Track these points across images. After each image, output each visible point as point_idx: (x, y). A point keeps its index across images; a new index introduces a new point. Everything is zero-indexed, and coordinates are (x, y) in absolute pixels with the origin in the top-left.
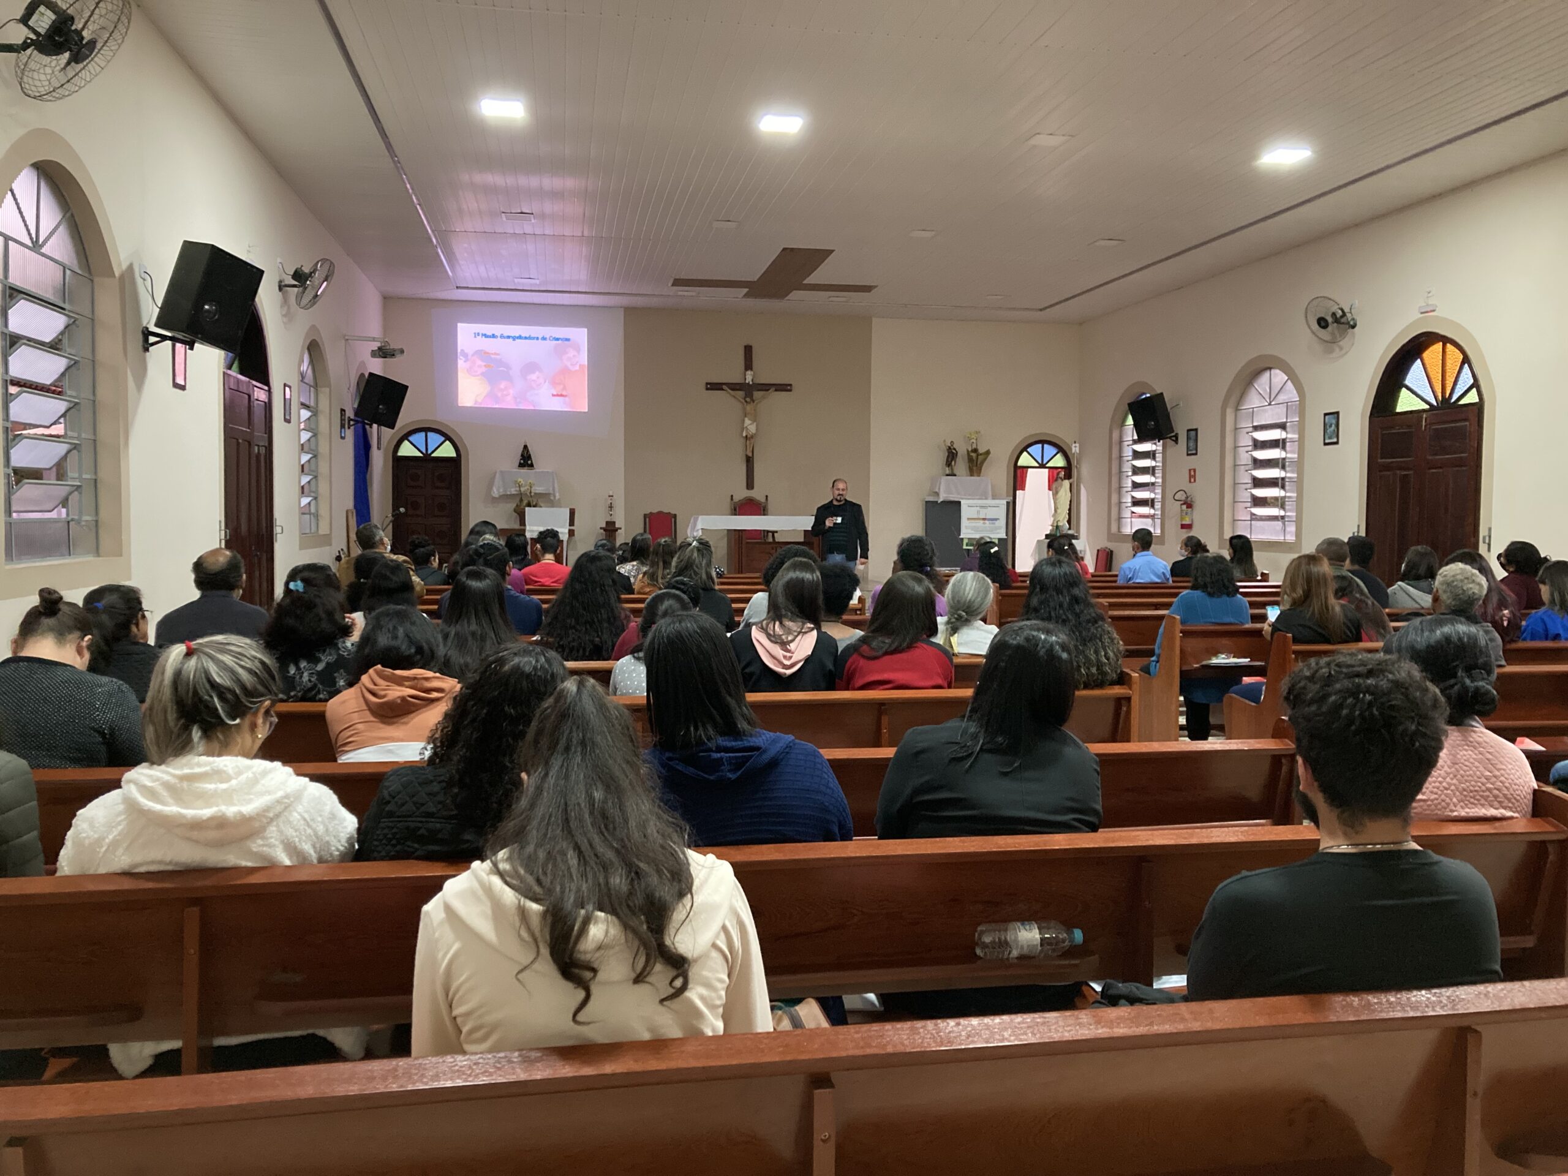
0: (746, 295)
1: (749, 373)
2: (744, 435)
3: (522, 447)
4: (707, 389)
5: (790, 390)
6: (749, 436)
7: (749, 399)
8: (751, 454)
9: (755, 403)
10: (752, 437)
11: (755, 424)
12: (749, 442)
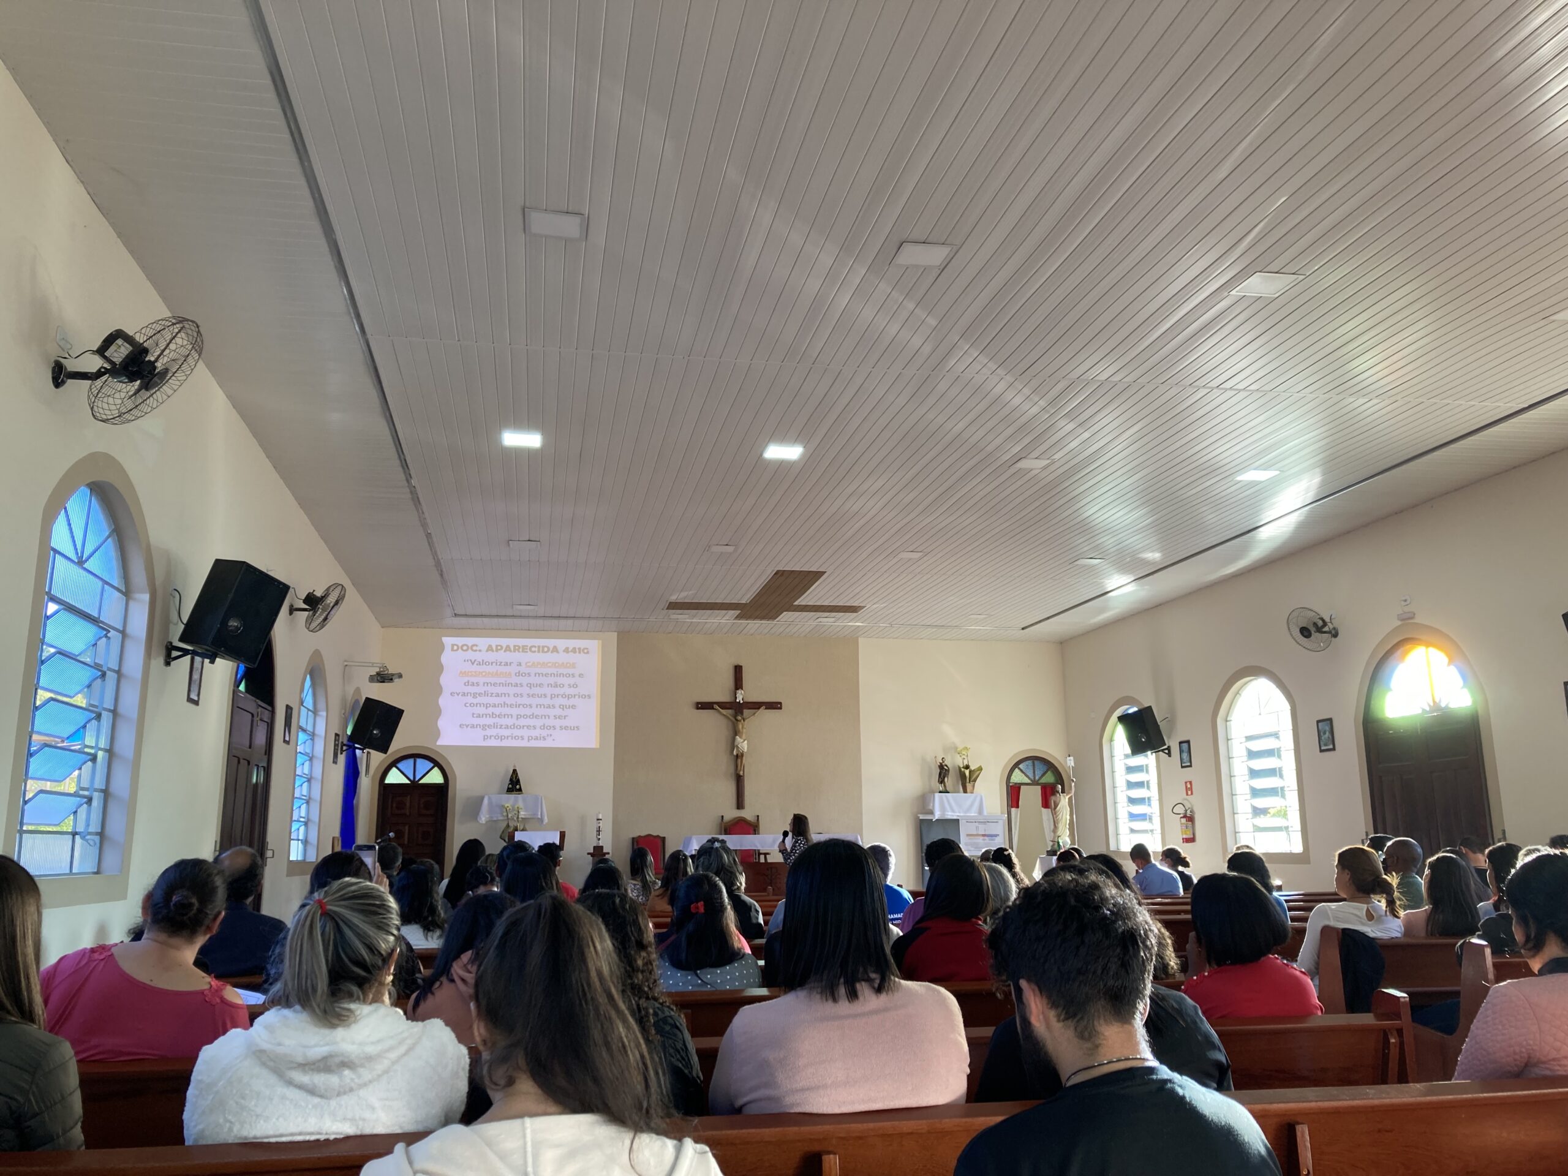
0: (738, 617)
1: (739, 692)
2: (735, 753)
3: (512, 771)
4: (698, 708)
5: (780, 708)
6: (739, 754)
7: (739, 718)
8: (741, 773)
9: (746, 721)
10: (742, 755)
11: (746, 742)
12: (739, 760)
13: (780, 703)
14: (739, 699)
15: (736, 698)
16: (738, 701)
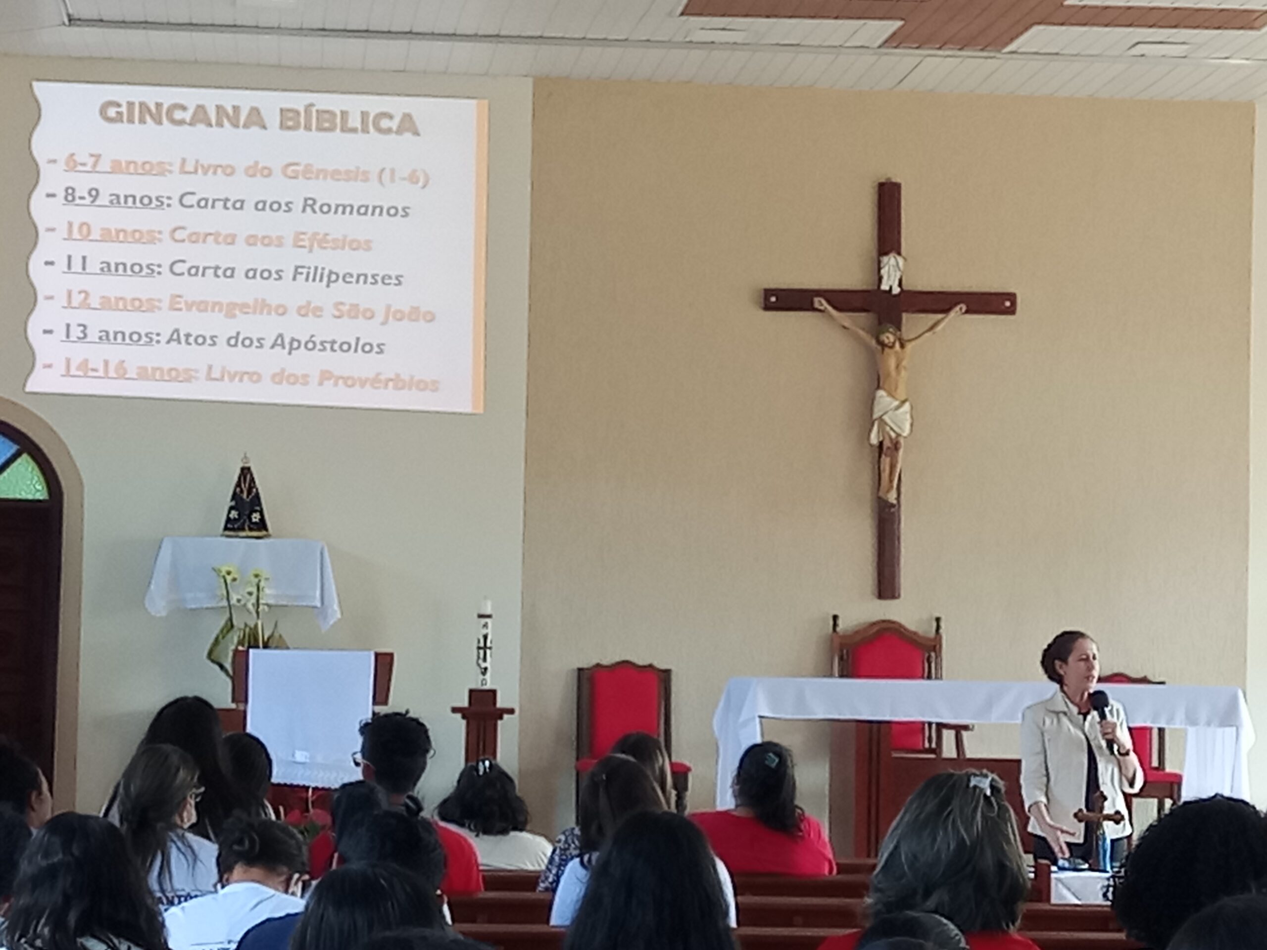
2: (874, 440)
3: (238, 472)
4: (768, 307)
5: (1011, 311)
6: (887, 443)
7: (889, 338)
8: (892, 497)
9: (909, 347)
10: (896, 446)
11: (907, 406)
12: (886, 461)
13: (1012, 297)
14: (890, 282)
15: (880, 279)
16: (885, 287)
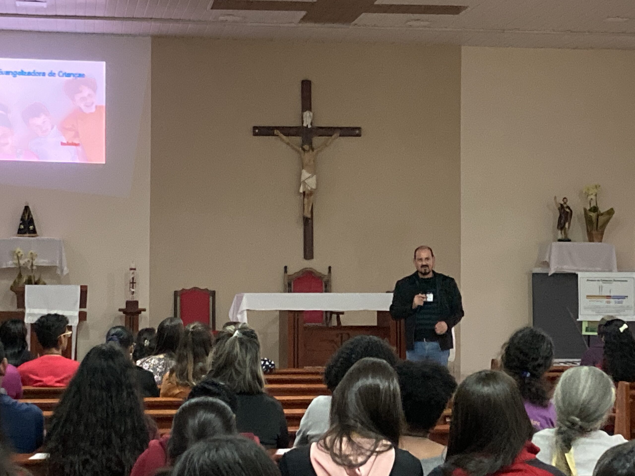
0: (304, 19)
1: (307, 114)
2: (301, 191)
3: (23, 208)
4: (255, 134)
5: (359, 135)
6: (307, 192)
7: (308, 147)
8: (310, 215)
9: (316, 151)
10: (311, 193)
11: (316, 176)
12: (307, 200)
13: (359, 129)
14: (307, 123)
15: (303, 122)
16: (305, 125)
